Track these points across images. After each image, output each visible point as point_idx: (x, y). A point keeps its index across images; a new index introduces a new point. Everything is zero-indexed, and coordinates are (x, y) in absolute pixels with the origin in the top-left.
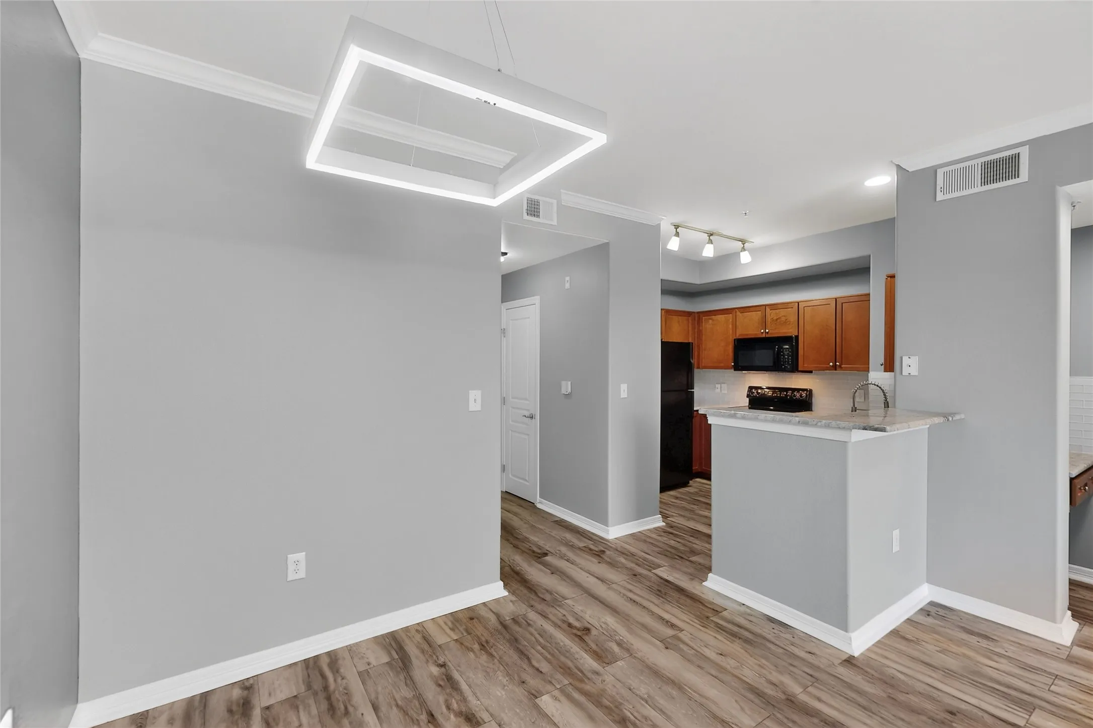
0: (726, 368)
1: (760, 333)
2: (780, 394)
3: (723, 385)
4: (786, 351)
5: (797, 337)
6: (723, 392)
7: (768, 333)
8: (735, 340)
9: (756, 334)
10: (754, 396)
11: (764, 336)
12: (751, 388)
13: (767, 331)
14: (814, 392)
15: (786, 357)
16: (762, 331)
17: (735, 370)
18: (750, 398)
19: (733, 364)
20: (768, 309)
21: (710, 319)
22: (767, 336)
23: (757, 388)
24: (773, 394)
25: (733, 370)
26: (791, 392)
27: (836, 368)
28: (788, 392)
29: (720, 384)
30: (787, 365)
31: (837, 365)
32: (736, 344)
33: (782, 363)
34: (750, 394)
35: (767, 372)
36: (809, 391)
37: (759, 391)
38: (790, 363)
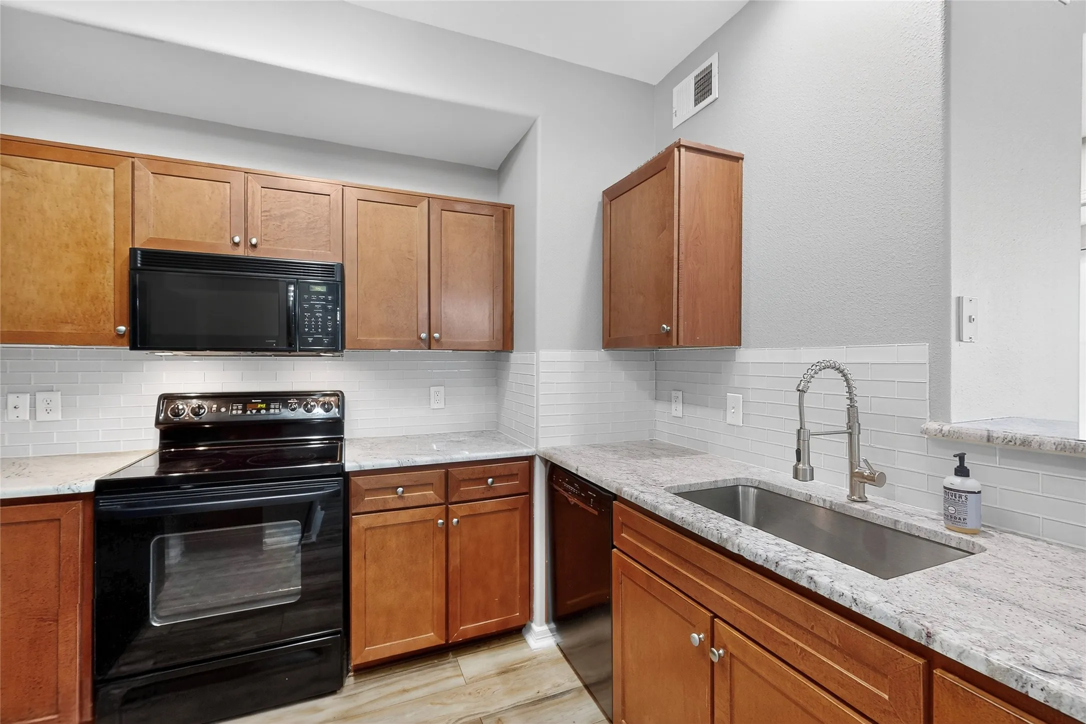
0: (87, 340)
1: (228, 244)
2: (268, 409)
3: (42, 396)
4: (318, 299)
5: (342, 266)
6: (41, 416)
7: (255, 245)
8: (134, 250)
10: (168, 422)
11: (240, 252)
12: (167, 399)
13: (253, 240)
14: (348, 397)
15: (317, 314)
16: (234, 240)
17: (134, 349)
18: (162, 427)
19: (123, 328)
20: (254, 185)
24: (244, 410)
25: (128, 348)
26: (297, 401)
27: (430, 343)
28: (289, 401)
29: (29, 394)
30: (321, 336)
31: (434, 337)
32: (139, 265)
33: (307, 330)
34: (170, 415)
35: (250, 353)
36: (339, 396)
37: (180, 407)
38: (329, 330)
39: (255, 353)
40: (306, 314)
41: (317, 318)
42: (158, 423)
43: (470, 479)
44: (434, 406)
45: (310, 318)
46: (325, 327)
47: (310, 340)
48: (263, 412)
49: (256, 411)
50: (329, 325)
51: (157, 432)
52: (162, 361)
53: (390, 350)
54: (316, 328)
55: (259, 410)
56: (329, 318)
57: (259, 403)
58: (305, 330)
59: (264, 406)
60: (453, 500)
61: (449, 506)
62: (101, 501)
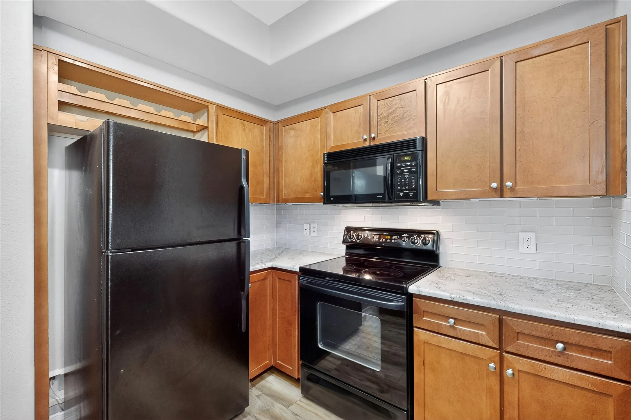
0: (312, 200)
1: (362, 140)
2: (391, 239)
3: (312, 225)
4: (406, 166)
5: (424, 140)
6: (312, 234)
7: (374, 138)
8: (324, 154)
9: (355, 144)
10: (352, 242)
11: (367, 144)
12: (348, 229)
13: (373, 136)
14: (443, 236)
15: (406, 176)
16: (365, 137)
17: (325, 203)
18: (348, 244)
19: (322, 194)
20: (374, 101)
21: (293, 129)
22: (371, 144)
23: (356, 229)
24: (379, 238)
25: (323, 203)
26: (407, 236)
27: (501, 192)
28: (403, 236)
29: (309, 224)
30: (408, 191)
31: (507, 187)
32: (326, 161)
33: (399, 188)
34: (348, 239)
35: (371, 204)
36: (436, 235)
37: (360, 234)
38: (413, 186)
39: (374, 204)
40: (398, 177)
41: (405, 179)
42: (344, 242)
43: (529, 335)
44: (522, 250)
45: (401, 179)
46: (410, 184)
47: (401, 194)
48: (388, 241)
49: (385, 240)
50: (413, 183)
51: (344, 247)
52: (348, 210)
53: (469, 199)
54: (405, 186)
55: (386, 239)
56: (413, 178)
57: (387, 235)
58: (398, 188)
59: (389, 237)
60: (509, 349)
61: (504, 354)
62: (301, 277)
